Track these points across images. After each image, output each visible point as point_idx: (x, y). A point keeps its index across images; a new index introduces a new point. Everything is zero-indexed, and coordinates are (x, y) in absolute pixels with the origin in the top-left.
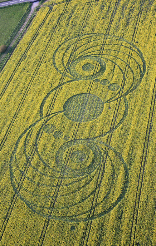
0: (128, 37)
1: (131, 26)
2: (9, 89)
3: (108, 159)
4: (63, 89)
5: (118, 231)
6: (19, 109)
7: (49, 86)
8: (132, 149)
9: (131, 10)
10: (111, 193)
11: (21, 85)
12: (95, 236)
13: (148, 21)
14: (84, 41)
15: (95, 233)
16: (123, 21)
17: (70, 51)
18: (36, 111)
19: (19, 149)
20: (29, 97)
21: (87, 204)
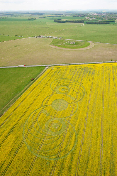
0: (79, 81)
1: (80, 78)
2: (31, 93)
3: (68, 128)
4: (53, 96)
5: (70, 168)
6: (33, 102)
7: (47, 95)
8: (79, 125)
9: (80, 73)
10: (69, 146)
11: (36, 93)
12: (58, 169)
13: (86, 77)
14: (63, 81)
15: (59, 167)
16: (78, 76)
17: (57, 83)
18: (40, 103)
19: (29, 119)
20: (38, 98)
21: (56, 150)
